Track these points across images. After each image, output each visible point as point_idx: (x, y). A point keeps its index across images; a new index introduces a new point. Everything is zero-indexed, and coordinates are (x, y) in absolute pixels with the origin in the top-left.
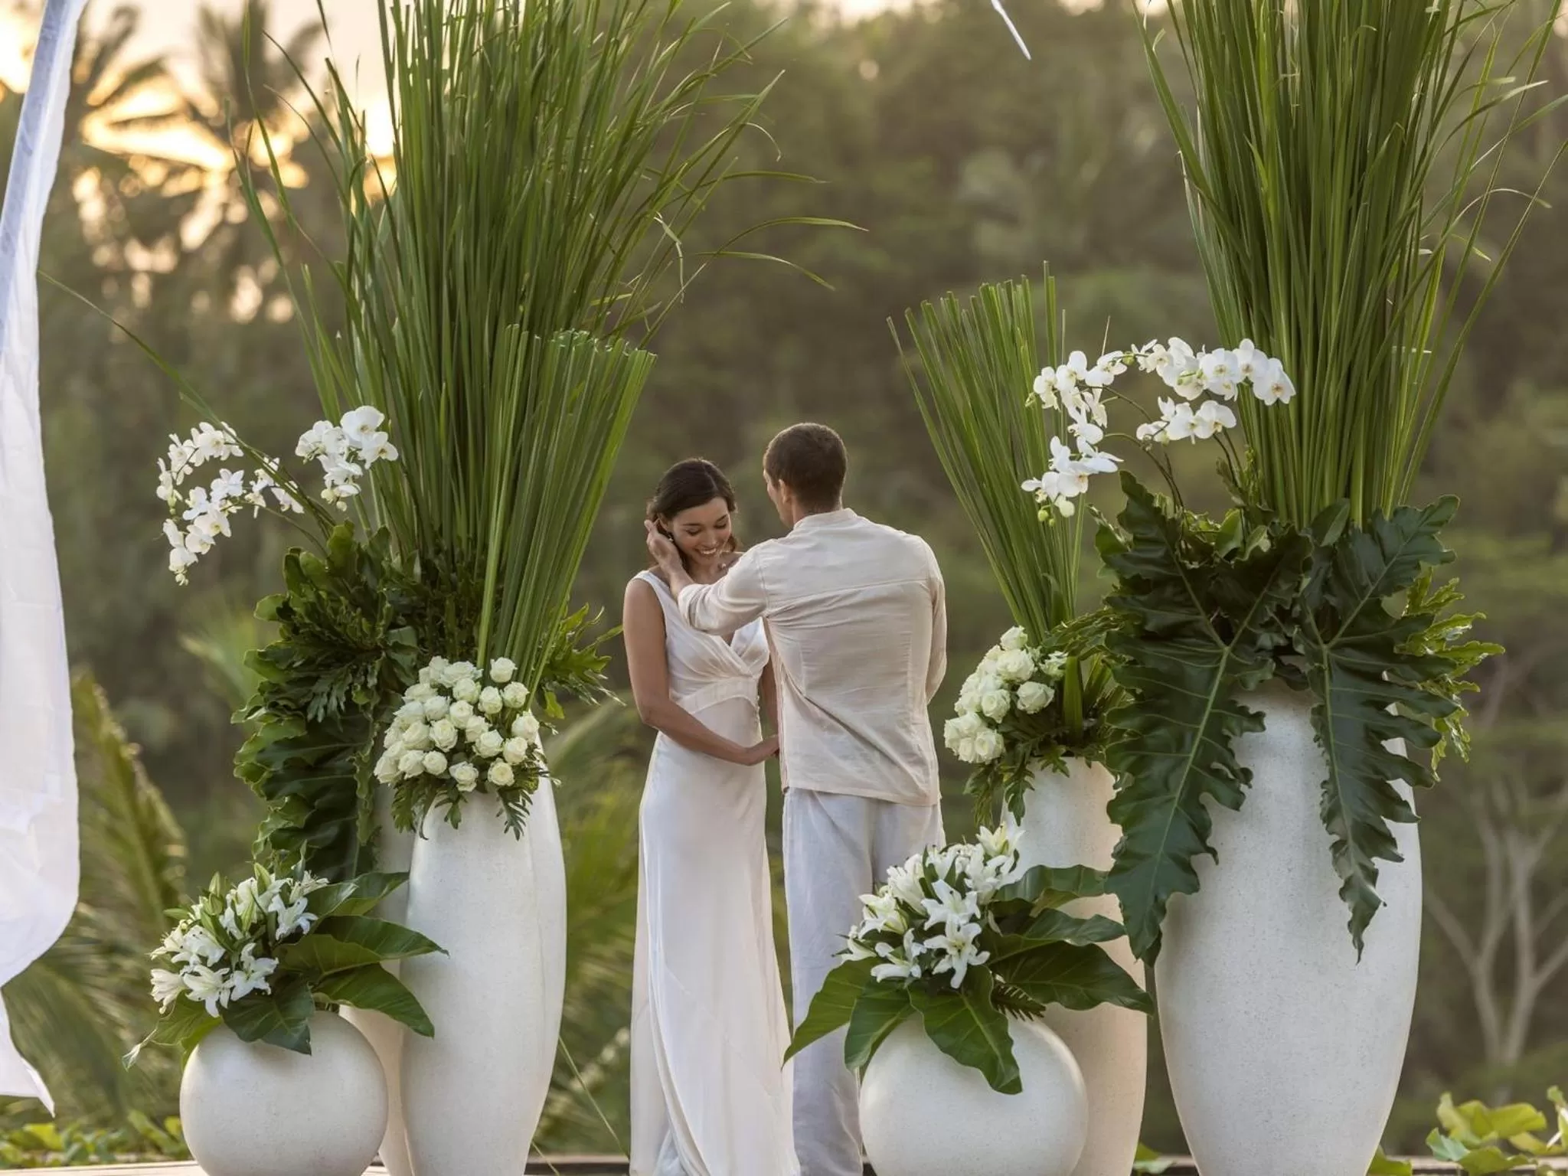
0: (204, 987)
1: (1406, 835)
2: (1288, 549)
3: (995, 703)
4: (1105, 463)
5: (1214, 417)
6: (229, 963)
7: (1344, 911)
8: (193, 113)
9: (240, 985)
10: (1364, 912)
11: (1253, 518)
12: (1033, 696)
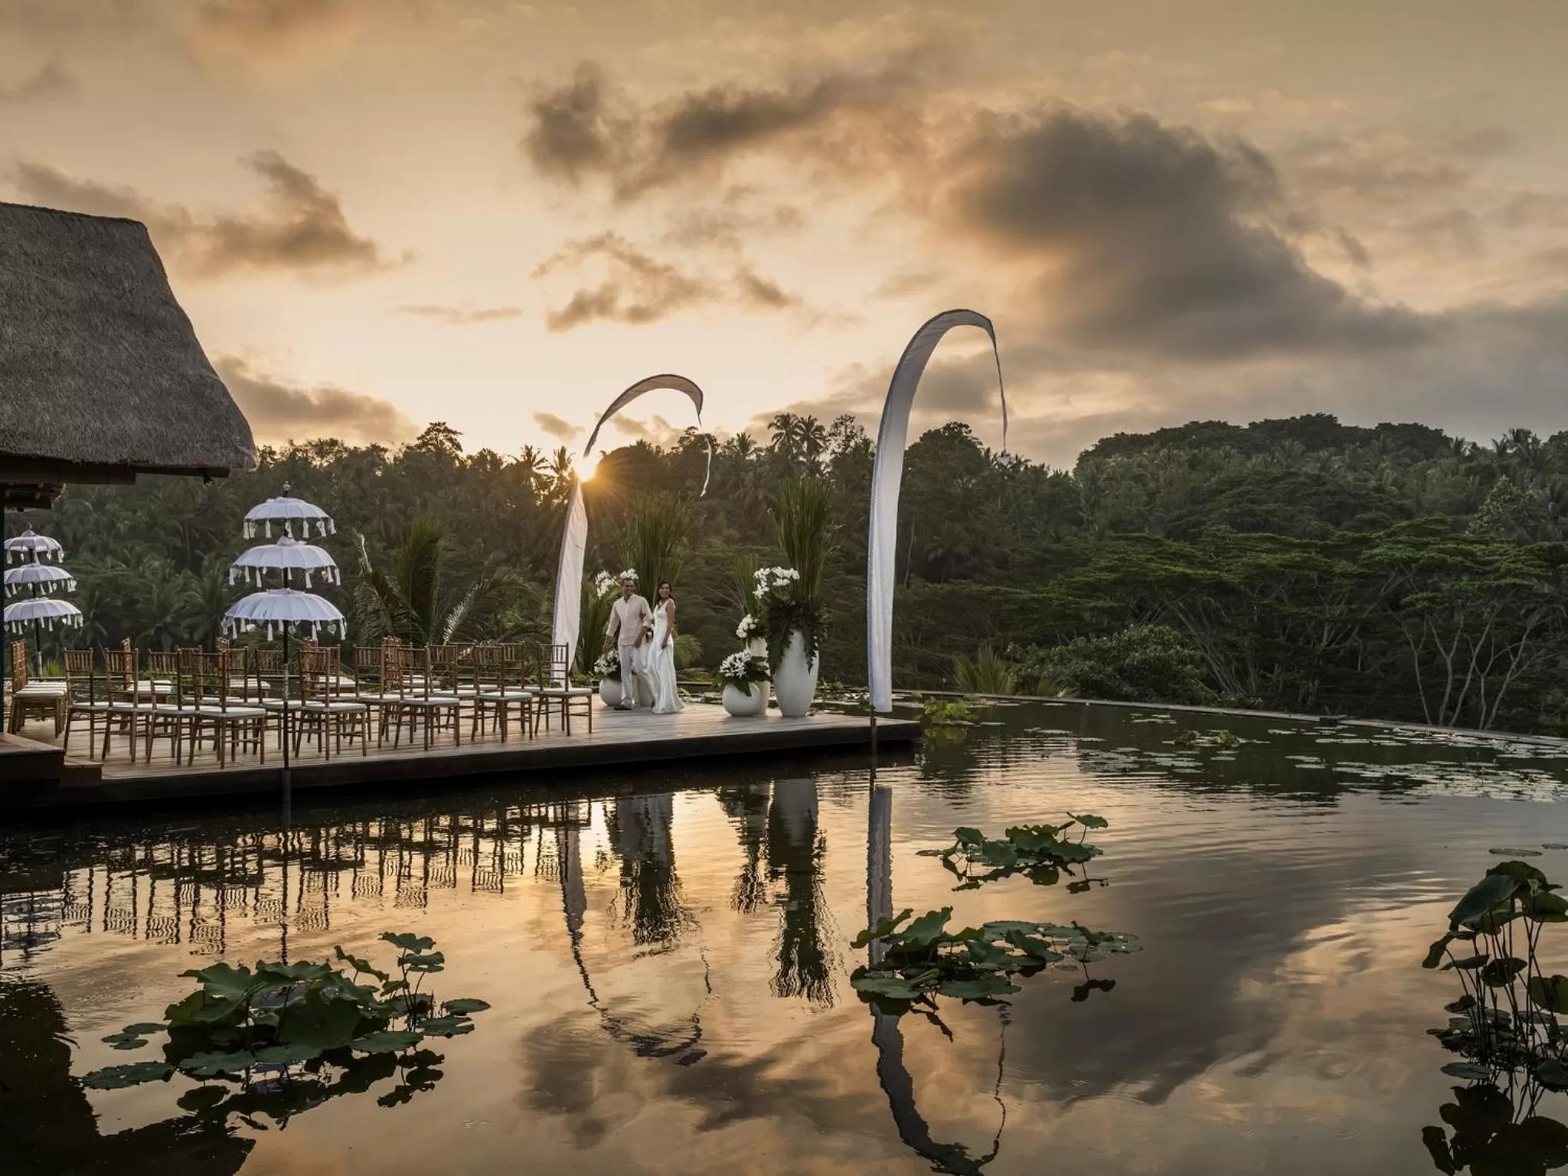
0: (604, 670)
1: (817, 653)
2: (798, 605)
3: (746, 628)
4: (767, 589)
5: (786, 582)
6: (609, 666)
7: (807, 666)
8: (552, 467)
9: (611, 670)
10: (811, 666)
11: (792, 599)
12: (752, 626)
